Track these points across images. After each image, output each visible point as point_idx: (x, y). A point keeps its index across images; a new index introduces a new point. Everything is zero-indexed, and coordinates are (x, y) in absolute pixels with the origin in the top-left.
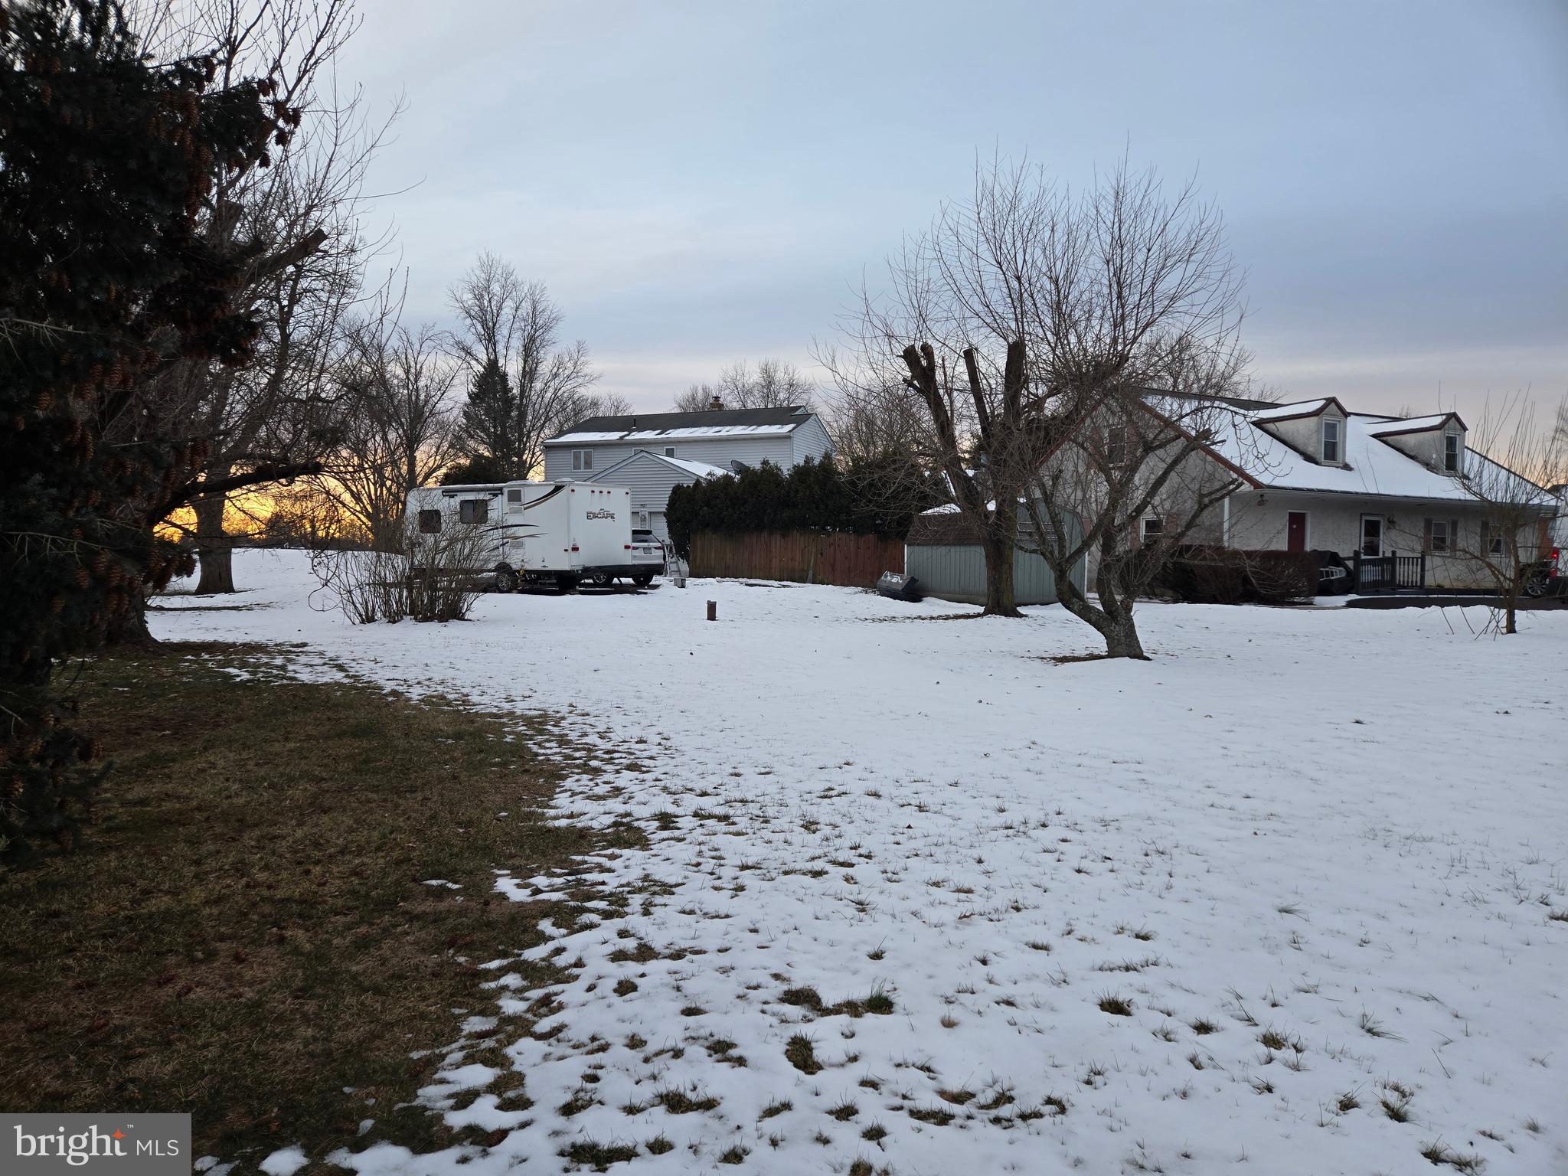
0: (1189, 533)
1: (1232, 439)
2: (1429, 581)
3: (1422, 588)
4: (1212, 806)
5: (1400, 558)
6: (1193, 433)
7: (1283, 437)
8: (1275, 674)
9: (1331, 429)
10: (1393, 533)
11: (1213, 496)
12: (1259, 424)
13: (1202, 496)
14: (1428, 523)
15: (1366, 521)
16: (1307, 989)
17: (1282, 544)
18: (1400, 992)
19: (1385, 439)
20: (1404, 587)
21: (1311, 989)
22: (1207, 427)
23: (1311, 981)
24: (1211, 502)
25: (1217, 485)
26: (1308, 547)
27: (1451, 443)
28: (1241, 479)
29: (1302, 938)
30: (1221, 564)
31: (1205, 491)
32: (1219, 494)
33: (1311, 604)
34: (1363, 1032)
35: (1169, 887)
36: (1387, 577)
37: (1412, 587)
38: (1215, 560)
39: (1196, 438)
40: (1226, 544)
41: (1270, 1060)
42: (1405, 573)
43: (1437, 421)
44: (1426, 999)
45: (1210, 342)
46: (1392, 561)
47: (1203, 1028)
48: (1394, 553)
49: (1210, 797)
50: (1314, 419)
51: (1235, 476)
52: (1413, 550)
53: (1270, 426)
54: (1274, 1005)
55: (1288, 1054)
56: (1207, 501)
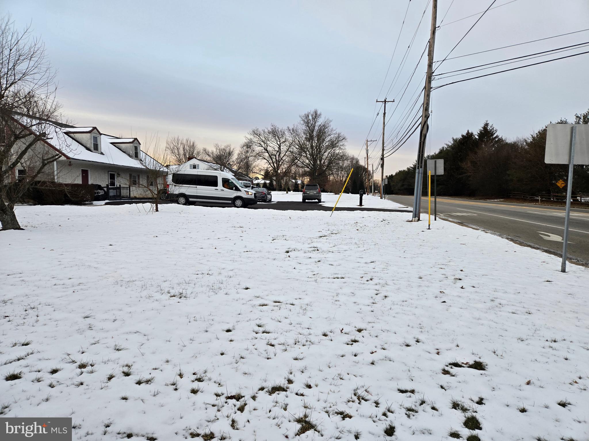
0: (39, 175)
1: (55, 138)
2: (132, 195)
3: (129, 198)
4: (55, 285)
5: (122, 187)
6: (38, 133)
7: (77, 140)
8: (79, 231)
9: (95, 139)
10: (119, 178)
11: (49, 160)
12: (67, 133)
13: (44, 160)
14: (130, 175)
15: (110, 174)
16: (95, 343)
17: (79, 181)
18: (127, 333)
19: (115, 144)
20: (124, 197)
21: (97, 342)
22: (44, 131)
23: (96, 340)
24: (48, 163)
25: (50, 156)
26: (90, 183)
27: (136, 148)
28: (60, 155)
29: (93, 325)
30: (54, 189)
31: (45, 158)
32: (51, 160)
33: (92, 204)
34: (115, 351)
35: (37, 321)
36: (118, 194)
37: (127, 197)
38: (51, 187)
39: (39, 136)
40: (56, 181)
41: (82, 373)
42: (124, 193)
43: (131, 140)
44: (135, 333)
45: (43, 96)
46: (119, 188)
47: (54, 372)
48: (120, 185)
49: (54, 281)
50: (89, 134)
51: (58, 153)
52: (126, 184)
53: (72, 135)
54: (83, 353)
55: (89, 368)
56: (46, 162)
